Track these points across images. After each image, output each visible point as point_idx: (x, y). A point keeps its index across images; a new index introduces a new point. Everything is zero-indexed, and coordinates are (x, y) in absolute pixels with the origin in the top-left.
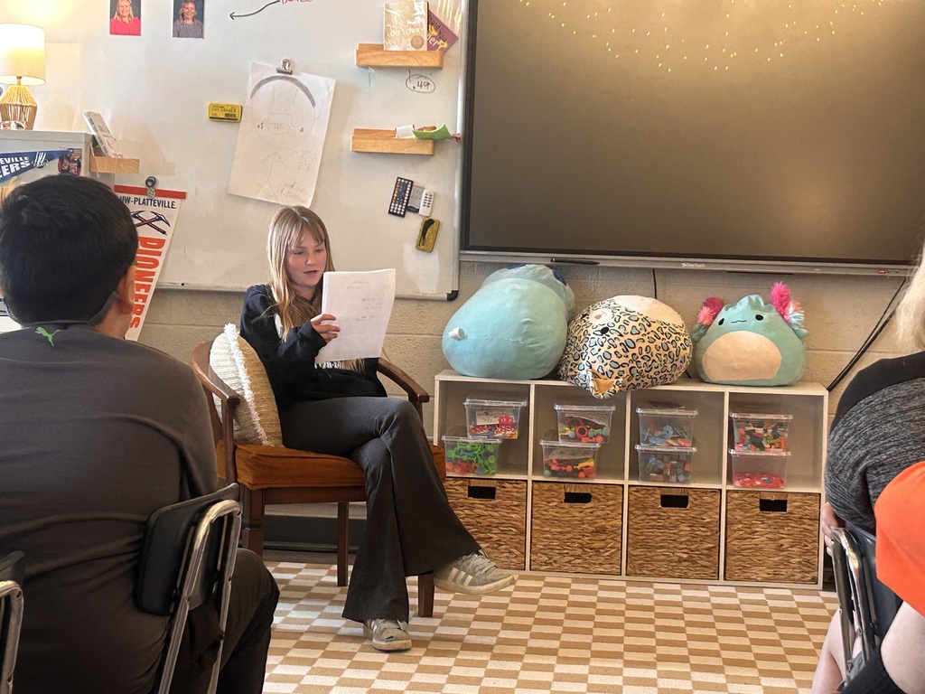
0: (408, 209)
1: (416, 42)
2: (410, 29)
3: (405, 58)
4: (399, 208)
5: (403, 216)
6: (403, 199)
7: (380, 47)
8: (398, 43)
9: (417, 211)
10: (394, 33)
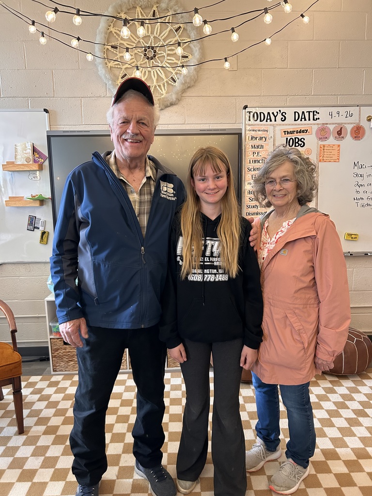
0: (35, 228)
1: (28, 160)
2: (25, 155)
3: (23, 167)
4: (31, 228)
5: (33, 231)
6: (32, 224)
7: (13, 163)
8: (20, 161)
9: (39, 228)
10: (18, 157)
